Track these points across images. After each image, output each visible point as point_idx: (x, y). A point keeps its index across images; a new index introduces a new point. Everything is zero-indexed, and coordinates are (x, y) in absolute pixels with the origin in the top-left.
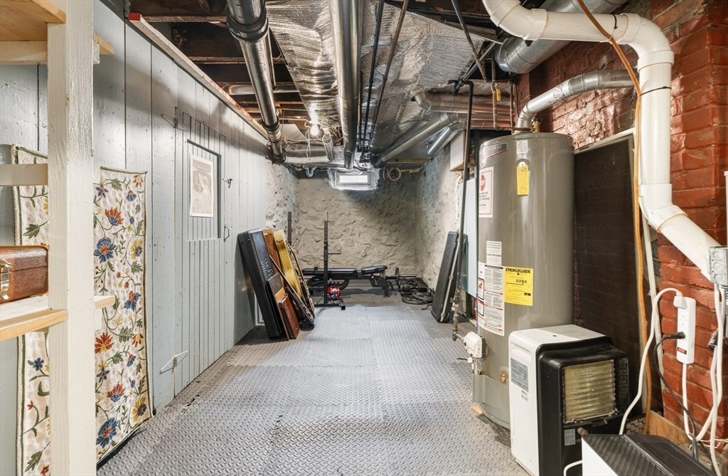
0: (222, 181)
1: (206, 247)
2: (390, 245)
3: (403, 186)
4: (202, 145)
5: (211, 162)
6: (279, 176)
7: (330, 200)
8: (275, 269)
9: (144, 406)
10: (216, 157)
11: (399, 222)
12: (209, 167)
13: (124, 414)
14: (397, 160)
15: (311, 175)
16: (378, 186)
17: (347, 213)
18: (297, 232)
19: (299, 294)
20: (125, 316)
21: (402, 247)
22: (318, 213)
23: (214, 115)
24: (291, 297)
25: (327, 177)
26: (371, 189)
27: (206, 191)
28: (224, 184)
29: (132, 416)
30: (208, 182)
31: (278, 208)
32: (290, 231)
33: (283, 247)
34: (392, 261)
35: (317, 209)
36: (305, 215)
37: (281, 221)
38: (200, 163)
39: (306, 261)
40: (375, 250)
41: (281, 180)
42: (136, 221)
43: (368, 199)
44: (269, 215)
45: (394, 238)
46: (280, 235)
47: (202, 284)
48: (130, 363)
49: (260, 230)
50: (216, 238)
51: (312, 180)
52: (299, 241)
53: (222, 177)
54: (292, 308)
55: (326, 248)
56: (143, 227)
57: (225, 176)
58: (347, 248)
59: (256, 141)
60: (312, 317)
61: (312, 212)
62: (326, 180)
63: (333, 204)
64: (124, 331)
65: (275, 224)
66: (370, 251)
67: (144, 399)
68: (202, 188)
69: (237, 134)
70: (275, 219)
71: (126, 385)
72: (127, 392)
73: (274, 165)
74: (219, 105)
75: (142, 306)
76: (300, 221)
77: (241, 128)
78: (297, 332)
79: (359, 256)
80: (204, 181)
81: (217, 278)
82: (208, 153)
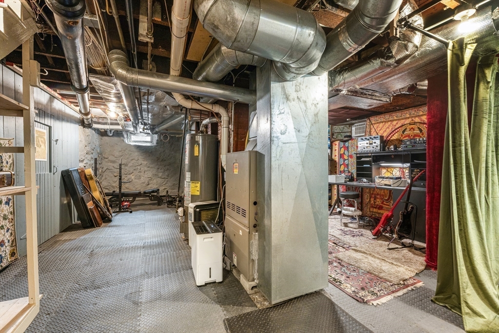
0: (52, 141)
1: (43, 177)
2: (164, 178)
3: (172, 144)
4: (41, 122)
5: (45, 131)
6: (88, 136)
7: (125, 151)
8: (86, 191)
9: (14, 253)
10: (48, 127)
11: (170, 164)
12: (44, 133)
13: (5, 254)
14: (167, 130)
15: (111, 135)
16: (157, 143)
17: (136, 159)
18: (100, 171)
19: (102, 204)
20: (5, 208)
21: (172, 179)
22: (116, 159)
23: (47, 104)
24: (97, 206)
25: (123, 136)
26: (153, 145)
27: (43, 146)
28: (53, 143)
29: (8, 256)
30: (44, 142)
31: (87, 156)
32: (96, 170)
33: (92, 178)
34: (165, 187)
35: (116, 156)
36: (106, 160)
37: (89, 164)
38: (39, 131)
39: (107, 189)
40: (155, 181)
41: (89, 138)
42: (9, 163)
43: (150, 151)
44: (81, 160)
45: (166, 174)
46: (89, 171)
47: (41, 197)
48: (7, 231)
49: (76, 168)
50: (49, 173)
51: (112, 138)
52: (102, 176)
53: (52, 139)
54: (98, 212)
55: (120, 179)
56: (12, 166)
57: (54, 138)
58: (136, 180)
59: (73, 116)
60: (110, 216)
61: (111, 158)
62: (122, 138)
63: (127, 153)
64: (5, 215)
65: (85, 165)
66: (151, 182)
67: (14, 249)
68: (41, 145)
69: (61, 113)
70: (85, 162)
71: (6, 241)
72: (6, 244)
73: (84, 129)
74: (50, 98)
75: (12, 205)
76: (103, 164)
77: (63, 109)
78: (101, 224)
79: (144, 185)
80: (42, 141)
81: (50, 194)
82: (44, 126)
